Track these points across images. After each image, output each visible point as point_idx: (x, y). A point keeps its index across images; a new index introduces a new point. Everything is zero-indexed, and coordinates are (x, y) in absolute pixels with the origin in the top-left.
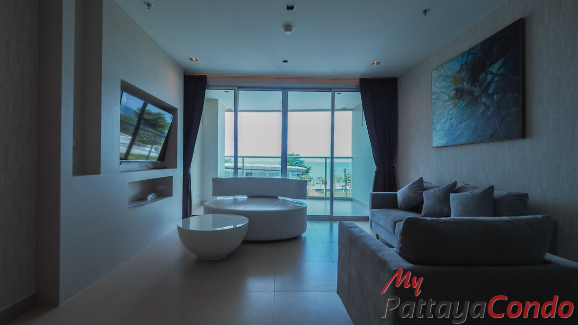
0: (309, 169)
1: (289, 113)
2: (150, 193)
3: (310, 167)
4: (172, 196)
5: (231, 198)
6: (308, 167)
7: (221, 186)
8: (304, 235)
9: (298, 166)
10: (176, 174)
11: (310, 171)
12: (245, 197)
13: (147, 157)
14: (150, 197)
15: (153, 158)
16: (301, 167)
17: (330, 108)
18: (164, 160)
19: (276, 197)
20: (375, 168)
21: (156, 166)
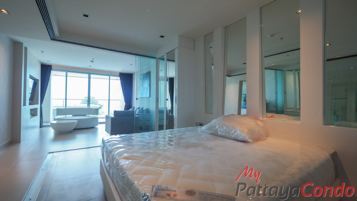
0: (101, 106)
3: (103, 105)
4: (37, 116)
6: (101, 105)
8: (97, 127)
9: (94, 104)
10: (39, 107)
11: (102, 107)
12: (71, 116)
16: (96, 104)
18: (33, 101)
19: (86, 115)
20: (125, 104)
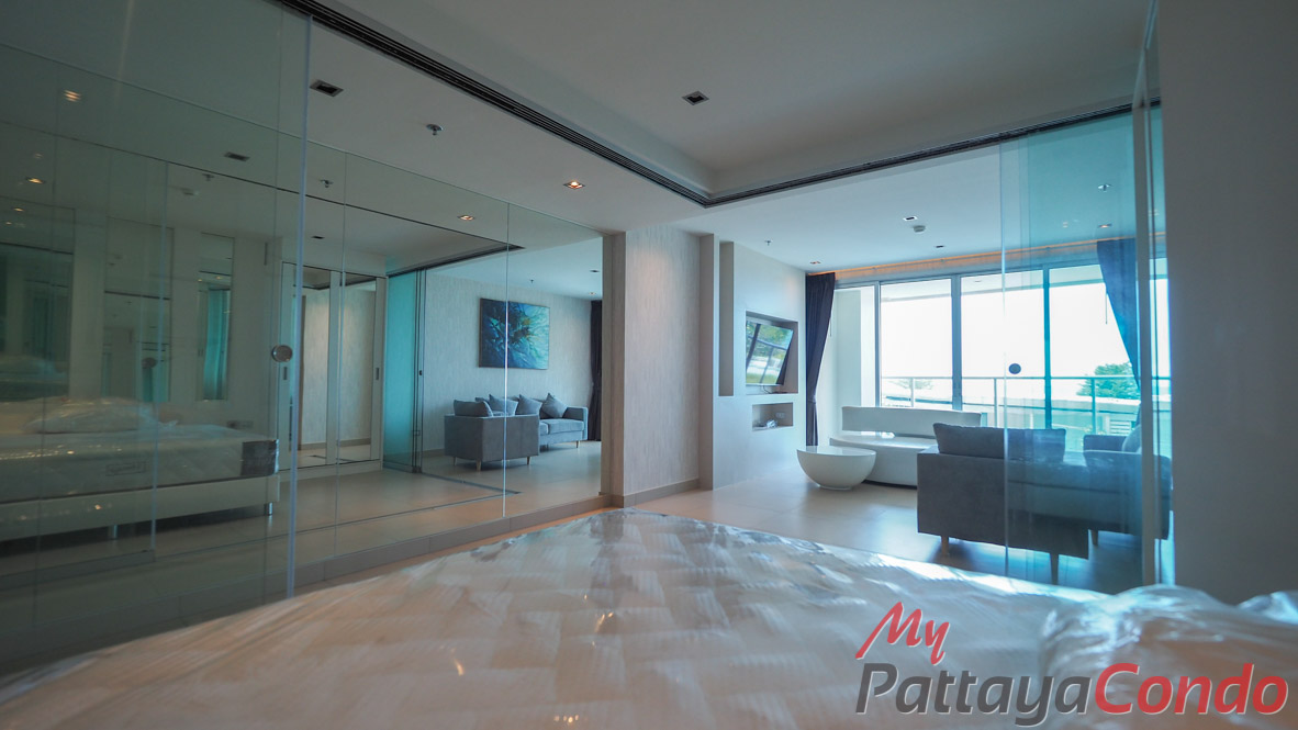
1: (963, 298)
2: (770, 419)
4: (793, 424)
5: (873, 434)
7: (853, 417)
10: (798, 400)
12: (892, 435)
13: (762, 378)
14: (770, 424)
15: (770, 377)
17: (1042, 282)
18: (784, 382)
21: (775, 391)
